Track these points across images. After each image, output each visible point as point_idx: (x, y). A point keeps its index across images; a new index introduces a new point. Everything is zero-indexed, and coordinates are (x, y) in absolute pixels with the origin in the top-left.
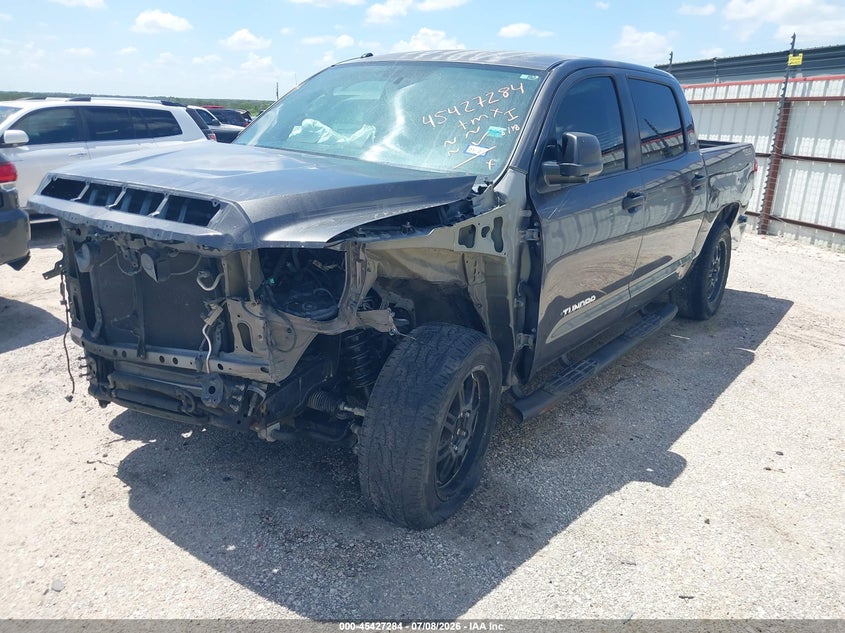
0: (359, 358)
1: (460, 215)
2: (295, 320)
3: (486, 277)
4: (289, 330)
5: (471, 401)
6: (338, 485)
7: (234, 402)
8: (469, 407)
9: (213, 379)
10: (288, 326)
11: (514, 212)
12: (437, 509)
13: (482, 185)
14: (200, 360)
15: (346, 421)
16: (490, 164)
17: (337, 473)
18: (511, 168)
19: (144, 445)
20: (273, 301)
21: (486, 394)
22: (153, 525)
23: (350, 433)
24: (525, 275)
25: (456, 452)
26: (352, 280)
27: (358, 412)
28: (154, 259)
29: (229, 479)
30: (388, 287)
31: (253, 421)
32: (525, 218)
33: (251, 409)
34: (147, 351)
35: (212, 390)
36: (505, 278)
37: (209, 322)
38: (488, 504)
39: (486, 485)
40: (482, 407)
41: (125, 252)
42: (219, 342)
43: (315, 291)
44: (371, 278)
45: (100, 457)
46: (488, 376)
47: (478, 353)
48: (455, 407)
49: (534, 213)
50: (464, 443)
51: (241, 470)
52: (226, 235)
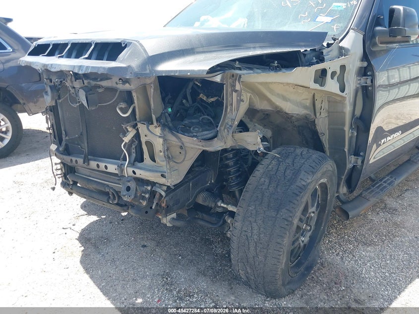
0: (232, 170)
1: (315, 60)
2: (186, 139)
3: (329, 112)
4: (181, 147)
5: (316, 205)
6: (217, 256)
7: (143, 198)
8: (314, 209)
9: (129, 181)
10: (180, 144)
11: (354, 62)
12: (288, 283)
13: (330, 42)
14: (121, 167)
15: (222, 213)
16: (335, 27)
17: (216, 247)
18: (353, 29)
19: (98, 219)
20: (171, 125)
21: (325, 200)
22: (92, 277)
23: (225, 222)
24: (358, 113)
25: (303, 241)
26: (229, 107)
27: (231, 208)
28: (86, 92)
29: (145, 246)
30: (254, 120)
31: (157, 212)
32: (361, 68)
33: (155, 204)
34: (89, 160)
35: (128, 189)
36: (344, 113)
37: (127, 139)
38: (325, 280)
39: (322, 264)
40: (322, 208)
41: (72, 91)
42: (134, 155)
43: (201, 118)
44: (244, 107)
45: (71, 225)
46: (328, 187)
47: (325, 169)
48: (306, 210)
49: (369, 64)
50: (309, 234)
51: (154, 240)
52: (129, 66)
